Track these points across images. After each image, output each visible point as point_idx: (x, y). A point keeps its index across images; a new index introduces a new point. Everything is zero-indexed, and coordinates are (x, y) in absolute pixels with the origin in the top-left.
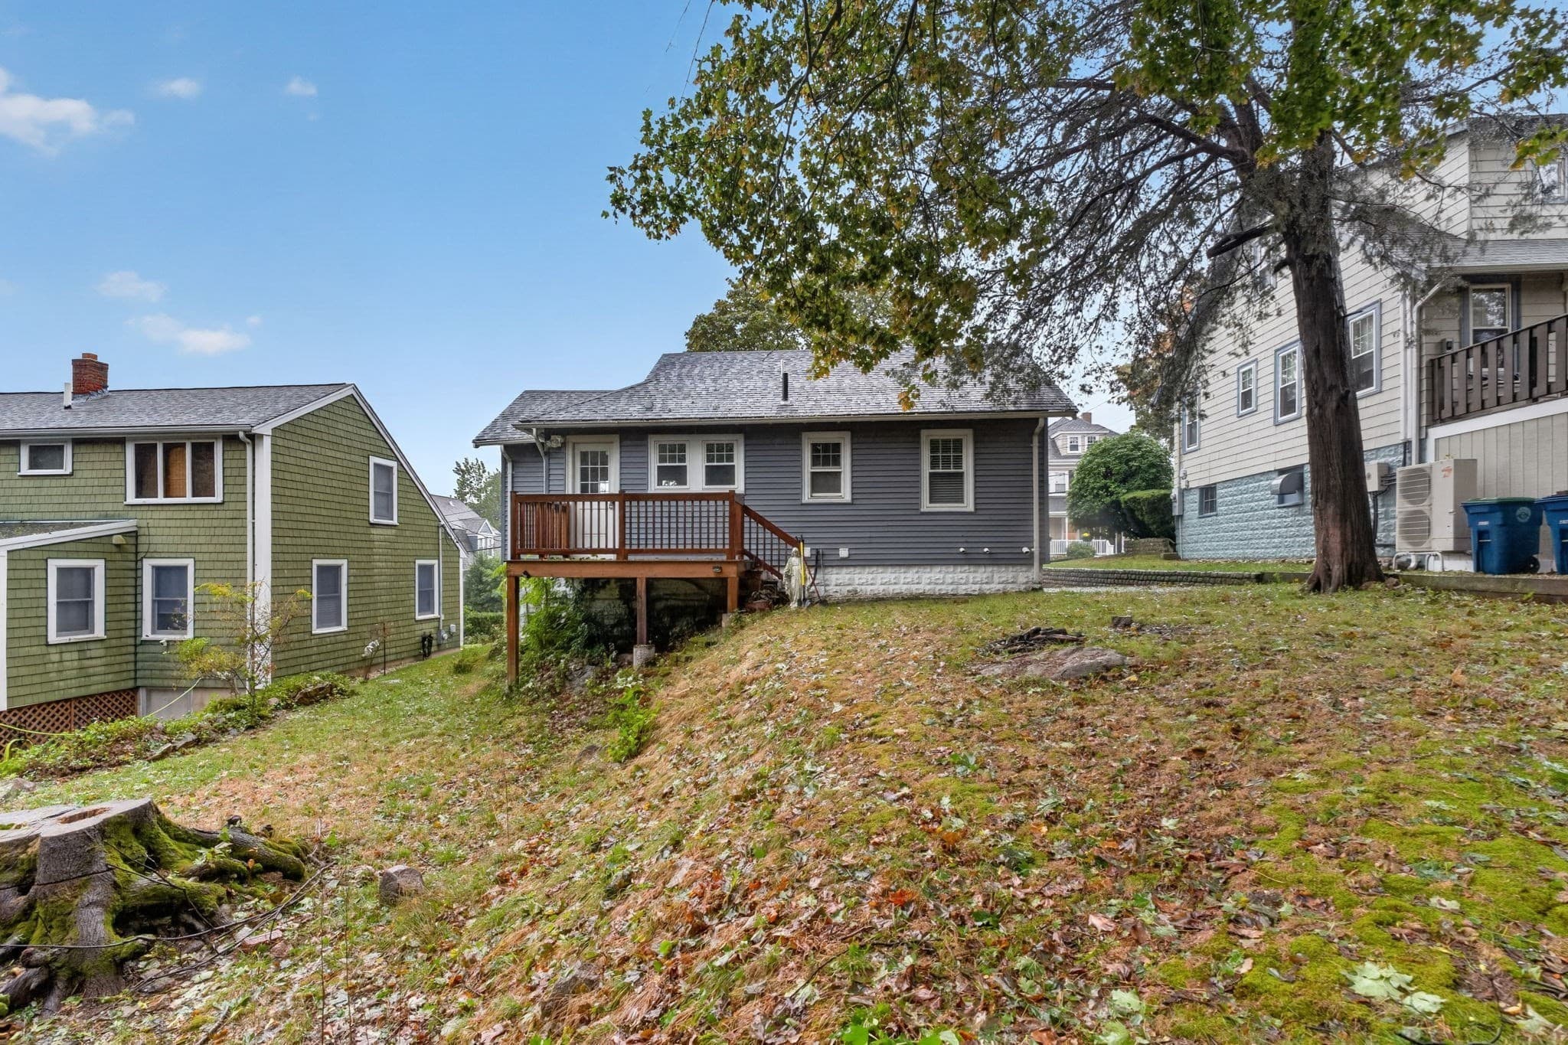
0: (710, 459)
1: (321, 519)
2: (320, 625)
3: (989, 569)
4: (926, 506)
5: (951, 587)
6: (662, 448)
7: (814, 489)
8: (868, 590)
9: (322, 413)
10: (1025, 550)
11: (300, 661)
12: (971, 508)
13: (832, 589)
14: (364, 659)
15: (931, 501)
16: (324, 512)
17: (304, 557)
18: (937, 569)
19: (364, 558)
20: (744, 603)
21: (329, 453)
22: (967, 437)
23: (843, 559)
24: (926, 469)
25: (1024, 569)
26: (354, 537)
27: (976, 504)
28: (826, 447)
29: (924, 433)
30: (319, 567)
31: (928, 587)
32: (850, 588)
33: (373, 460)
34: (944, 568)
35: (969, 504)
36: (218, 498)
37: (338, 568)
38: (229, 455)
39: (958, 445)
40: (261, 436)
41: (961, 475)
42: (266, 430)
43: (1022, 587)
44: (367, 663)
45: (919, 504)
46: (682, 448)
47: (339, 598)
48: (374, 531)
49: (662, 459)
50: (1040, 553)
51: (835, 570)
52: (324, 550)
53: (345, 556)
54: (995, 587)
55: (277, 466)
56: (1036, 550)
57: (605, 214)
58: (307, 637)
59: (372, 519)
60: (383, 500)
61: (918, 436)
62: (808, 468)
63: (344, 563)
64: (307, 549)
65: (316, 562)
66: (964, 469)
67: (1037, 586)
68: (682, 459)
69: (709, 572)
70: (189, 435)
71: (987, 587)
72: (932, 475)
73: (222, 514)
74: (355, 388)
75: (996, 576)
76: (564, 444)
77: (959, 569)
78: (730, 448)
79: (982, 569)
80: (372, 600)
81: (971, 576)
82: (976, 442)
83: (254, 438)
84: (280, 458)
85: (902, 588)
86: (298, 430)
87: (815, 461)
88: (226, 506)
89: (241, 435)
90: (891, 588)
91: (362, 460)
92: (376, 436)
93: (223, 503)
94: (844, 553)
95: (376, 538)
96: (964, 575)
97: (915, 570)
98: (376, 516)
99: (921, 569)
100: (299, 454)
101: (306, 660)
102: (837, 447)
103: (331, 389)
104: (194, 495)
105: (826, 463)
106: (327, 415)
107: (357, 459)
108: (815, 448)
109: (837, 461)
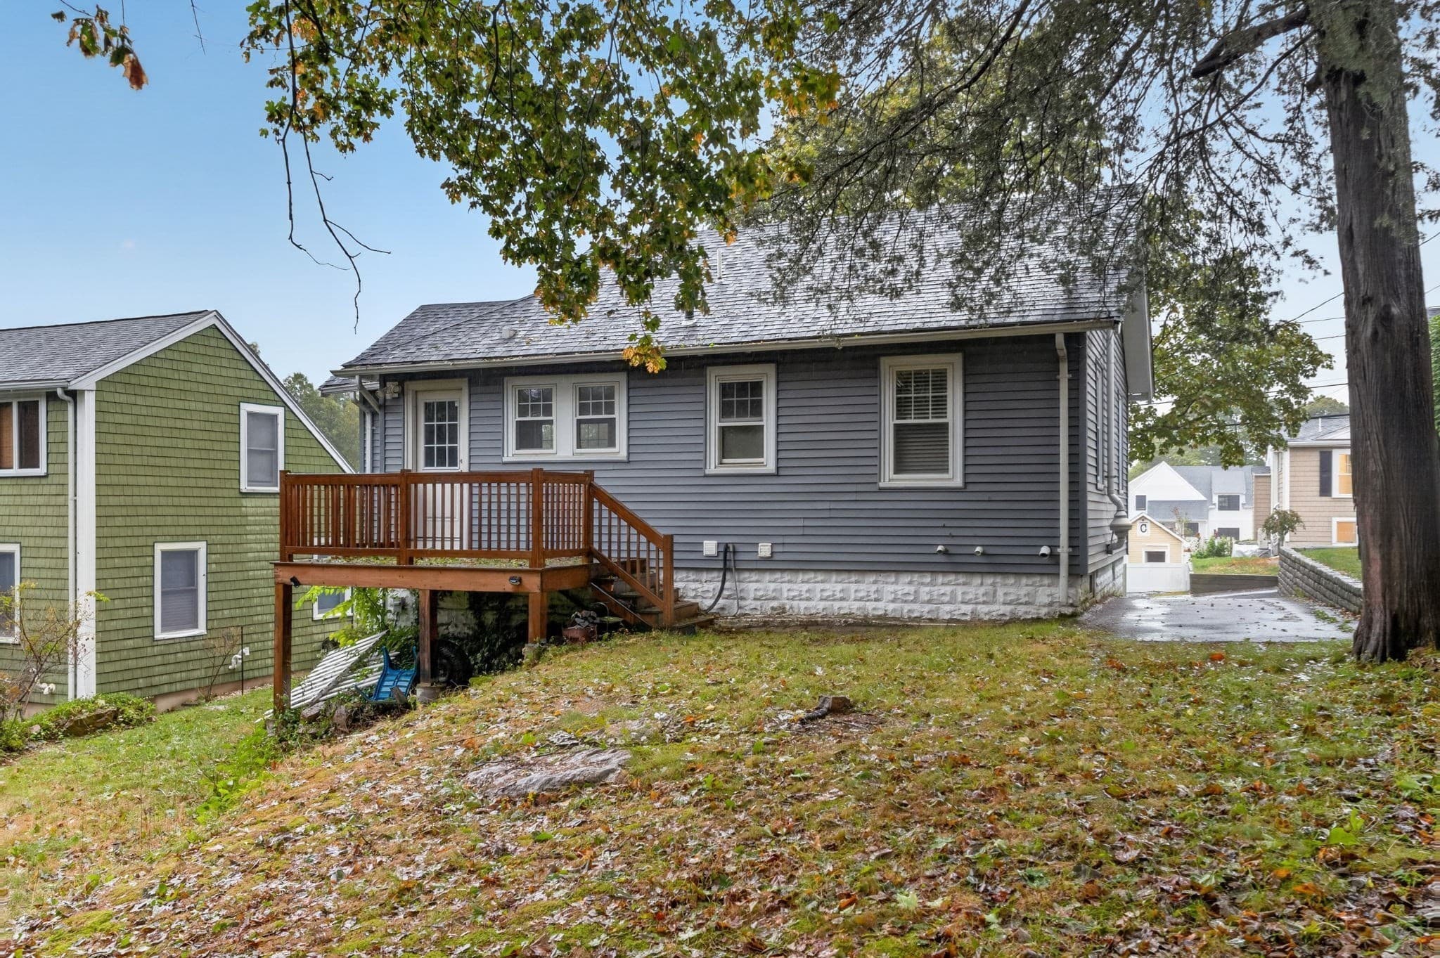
0: (583, 409)
1: (168, 491)
2: (166, 626)
3: (989, 580)
4: (890, 478)
5: (927, 608)
6: (522, 397)
7: (725, 453)
8: (801, 608)
9: (169, 355)
10: (1045, 550)
11: (138, 673)
12: (958, 482)
13: (749, 604)
14: (233, 672)
15: (897, 471)
16: (171, 482)
17: (142, 541)
18: (906, 578)
19: (232, 539)
20: (555, 632)
21: (180, 404)
22: (953, 365)
23: (765, 559)
24: (890, 420)
25: (1046, 581)
26: (215, 512)
27: (965, 475)
28: (742, 388)
29: (885, 362)
30: (165, 554)
31: (891, 607)
32: (775, 604)
33: (246, 408)
34: (916, 577)
35: (954, 477)
36: (41, 471)
37: (193, 554)
38: (53, 416)
39: (940, 380)
40: (83, 392)
41: (945, 427)
42: (87, 384)
43: (1043, 611)
44: (237, 677)
45: (878, 475)
46: (547, 396)
47: (194, 592)
48: (246, 502)
49: (522, 411)
50: (1071, 556)
51: (754, 576)
52: (172, 531)
53: (202, 537)
54: (999, 609)
55: (104, 428)
56: (1064, 551)
57: (264, 133)
58: (147, 642)
59: (244, 487)
60: (263, 461)
61: (876, 368)
62: (715, 422)
63: (201, 547)
64: (147, 531)
65: (159, 548)
66: (949, 420)
67: (1068, 611)
68: (548, 410)
69: (504, 585)
70: (17, 393)
71: (984, 609)
72: (898, 428)
73: (46, 490)
74: (219, 316)
75: (1000, 592)
76: (402, 393)
77: (940, 579)
78: (610, 394)
79: (977, 580)
80: (245, 594)
81: (960, 590)
82: (966, 375)
83: (74, 395)
84: (109, 418)
85: (852, 607)
86: (134, 380)
87: (726, 411)
88: (49, 480)
89: (59, 392)
90: (837, 605)
91: (229, 409)
92: (251, 375)
93: (46, 476)
94: (764, 550)
95: (250, 511)
96: (948, 589)
97: (872, 578)
98: (251, 482)
99: (881, 578)
100: (136, 410)
101: (145, 673)
102: (757, 387)
103: (183, 319)
104: (21, 466)
105: (742, 413)
106: (176, 356)
107: (223, 409)
108: (726, 390)
109: (757, 410)
